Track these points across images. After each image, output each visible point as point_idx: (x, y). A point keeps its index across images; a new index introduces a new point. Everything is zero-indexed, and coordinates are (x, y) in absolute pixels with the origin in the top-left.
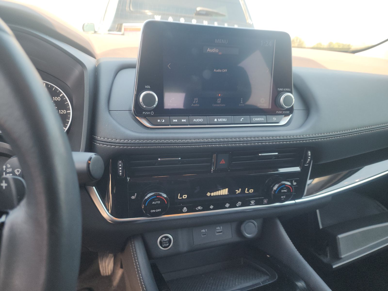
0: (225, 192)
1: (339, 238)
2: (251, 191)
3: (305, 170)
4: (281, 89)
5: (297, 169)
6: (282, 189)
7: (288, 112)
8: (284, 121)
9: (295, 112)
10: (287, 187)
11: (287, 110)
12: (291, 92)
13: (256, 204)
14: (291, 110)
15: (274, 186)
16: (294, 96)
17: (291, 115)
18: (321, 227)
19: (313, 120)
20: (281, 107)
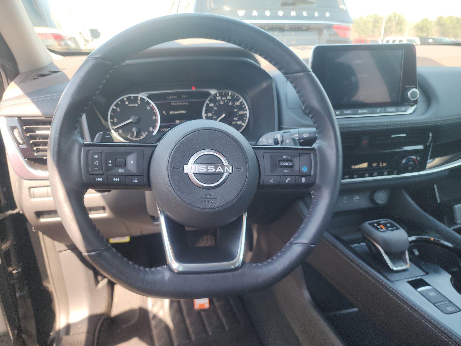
0: (365, 165)
1: (455, 208)
2: (385, 164)
3: (427, 148)
4: (408, 87)
5: (421, 147)
6: (409, 161)
7: (413, 103)
8: (411, 110)
9: (419, 103)
10: (413, 160)
11: (413, 101)
12: (416, 88)
13: (388, 174)
14: (416, 102)
15: (402, 160)
16: (419, 91)
17: (415, 106)
18: (439, 201)
19: (433, 109)
20: (409, 99)
